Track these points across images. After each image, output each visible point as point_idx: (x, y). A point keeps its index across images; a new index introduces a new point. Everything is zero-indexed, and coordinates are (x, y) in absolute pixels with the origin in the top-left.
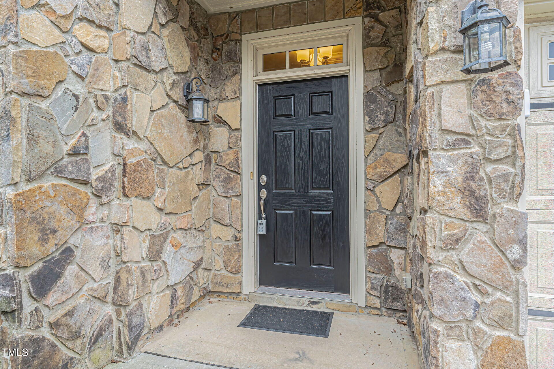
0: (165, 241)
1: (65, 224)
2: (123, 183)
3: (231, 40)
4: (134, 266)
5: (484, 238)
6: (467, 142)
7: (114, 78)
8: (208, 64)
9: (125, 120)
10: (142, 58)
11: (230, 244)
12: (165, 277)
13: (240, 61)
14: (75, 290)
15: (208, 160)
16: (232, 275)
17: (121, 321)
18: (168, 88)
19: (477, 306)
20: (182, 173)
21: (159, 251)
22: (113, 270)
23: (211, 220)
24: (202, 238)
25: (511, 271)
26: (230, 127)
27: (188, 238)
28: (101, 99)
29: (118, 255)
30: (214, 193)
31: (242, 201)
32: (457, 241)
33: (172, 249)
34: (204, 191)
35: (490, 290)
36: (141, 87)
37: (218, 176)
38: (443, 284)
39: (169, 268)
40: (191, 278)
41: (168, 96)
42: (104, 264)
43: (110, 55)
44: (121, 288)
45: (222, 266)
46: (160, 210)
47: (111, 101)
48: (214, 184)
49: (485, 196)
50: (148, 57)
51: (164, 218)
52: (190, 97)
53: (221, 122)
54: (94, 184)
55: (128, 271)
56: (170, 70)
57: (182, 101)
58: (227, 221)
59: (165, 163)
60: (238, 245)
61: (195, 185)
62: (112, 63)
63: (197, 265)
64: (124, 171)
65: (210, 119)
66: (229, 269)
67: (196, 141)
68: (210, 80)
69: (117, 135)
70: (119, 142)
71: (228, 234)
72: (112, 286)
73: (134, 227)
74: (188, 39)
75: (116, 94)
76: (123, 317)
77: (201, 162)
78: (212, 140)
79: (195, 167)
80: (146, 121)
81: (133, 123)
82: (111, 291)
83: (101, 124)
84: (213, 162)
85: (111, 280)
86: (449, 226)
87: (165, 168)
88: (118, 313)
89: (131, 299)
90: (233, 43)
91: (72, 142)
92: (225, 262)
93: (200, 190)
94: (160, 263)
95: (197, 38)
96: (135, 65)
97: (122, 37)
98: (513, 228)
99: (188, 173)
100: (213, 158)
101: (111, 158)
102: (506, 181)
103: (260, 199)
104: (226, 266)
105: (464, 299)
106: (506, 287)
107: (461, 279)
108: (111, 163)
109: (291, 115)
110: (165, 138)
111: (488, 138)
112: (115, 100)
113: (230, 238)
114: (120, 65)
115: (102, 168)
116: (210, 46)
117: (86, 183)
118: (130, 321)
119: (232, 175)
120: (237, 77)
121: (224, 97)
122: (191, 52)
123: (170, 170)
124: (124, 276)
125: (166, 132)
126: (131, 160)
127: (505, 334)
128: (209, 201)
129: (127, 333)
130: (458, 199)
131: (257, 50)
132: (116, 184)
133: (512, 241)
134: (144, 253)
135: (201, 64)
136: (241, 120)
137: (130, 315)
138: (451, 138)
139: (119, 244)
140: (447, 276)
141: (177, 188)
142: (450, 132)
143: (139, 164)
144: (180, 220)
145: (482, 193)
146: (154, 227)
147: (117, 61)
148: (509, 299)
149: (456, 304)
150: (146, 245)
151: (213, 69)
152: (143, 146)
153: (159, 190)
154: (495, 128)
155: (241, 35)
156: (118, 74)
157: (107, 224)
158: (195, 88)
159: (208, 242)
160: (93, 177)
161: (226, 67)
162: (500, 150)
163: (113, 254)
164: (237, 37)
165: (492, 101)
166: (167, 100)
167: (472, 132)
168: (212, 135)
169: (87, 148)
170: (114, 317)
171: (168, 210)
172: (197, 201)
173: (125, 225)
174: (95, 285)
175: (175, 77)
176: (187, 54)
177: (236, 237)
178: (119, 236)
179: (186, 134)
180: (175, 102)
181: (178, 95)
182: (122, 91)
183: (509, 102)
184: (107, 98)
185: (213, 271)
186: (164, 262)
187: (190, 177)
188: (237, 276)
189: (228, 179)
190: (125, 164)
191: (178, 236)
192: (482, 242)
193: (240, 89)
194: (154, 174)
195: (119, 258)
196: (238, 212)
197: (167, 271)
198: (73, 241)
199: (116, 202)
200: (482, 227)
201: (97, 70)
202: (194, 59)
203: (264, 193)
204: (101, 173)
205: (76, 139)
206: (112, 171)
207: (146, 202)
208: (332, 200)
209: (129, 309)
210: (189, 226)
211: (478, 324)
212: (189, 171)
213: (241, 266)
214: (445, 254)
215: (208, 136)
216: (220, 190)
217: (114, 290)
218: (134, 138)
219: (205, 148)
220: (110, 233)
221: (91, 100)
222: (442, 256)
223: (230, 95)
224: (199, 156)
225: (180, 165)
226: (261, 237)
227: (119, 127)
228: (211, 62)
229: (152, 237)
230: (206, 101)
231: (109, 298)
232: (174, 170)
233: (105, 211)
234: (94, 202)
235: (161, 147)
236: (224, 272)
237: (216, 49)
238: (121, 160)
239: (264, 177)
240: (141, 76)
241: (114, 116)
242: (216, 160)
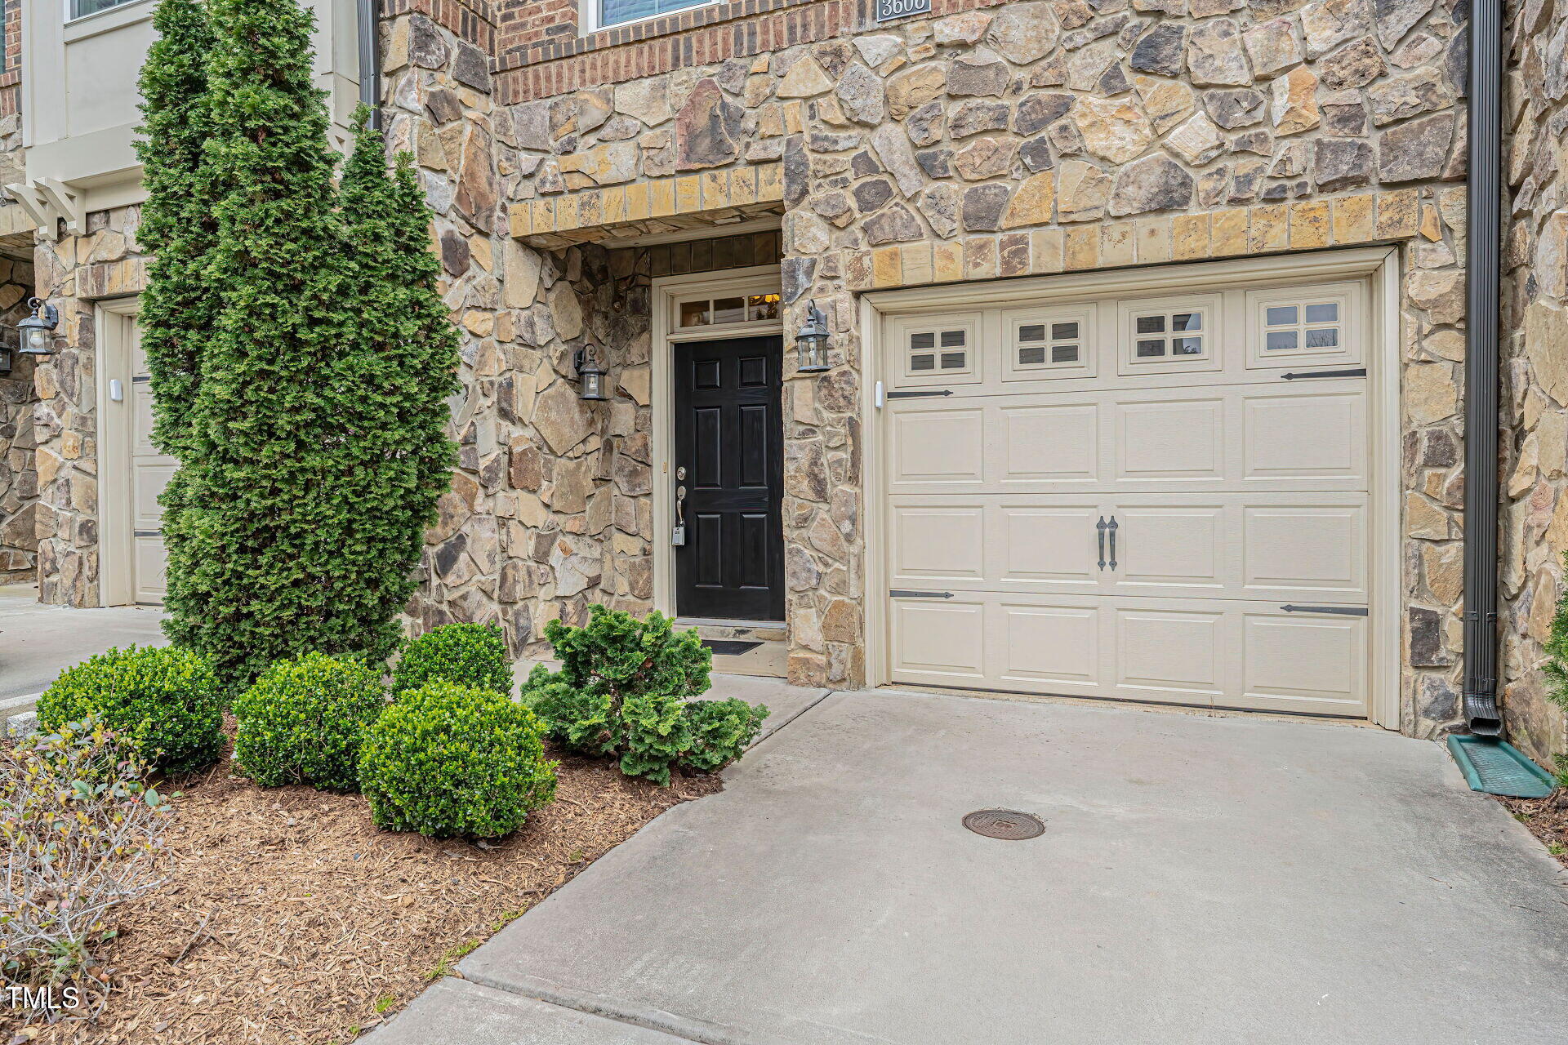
0: (552, 544)
1: (460, 511)
2: (509, 473)
3: (637, 285)
4: (520, 563)
5: (825, 516)
6: (814, 432)
7: (499, 360)
8: (607, 318)
9: (511, 406)
10: (527, 336)
11: (637, 560)
12: (553, 585)
13: (650, 314)
14: (467, 578)
15: (608, 447)
16: (640, 601)
17: (507, 621)
18: (555, 362)
19: (819, 575)
20: (572, 465)
21: (547, 554)
22: (498, 566)
23: (613, 528)
24: (599, 550)
25: (845, 544)
26: (637, 404)
27: (581, 544)
28: (487, 385)
29: (504, 550)
30: (616, 492)
31: (652, 501)
32: (806, 520)
33: (561, 553)
34: (602, 489)
35: (830, 561)
36: (526, 369)
37: (621, 469)
38: (795, 559)
39: (557, 574)
40: (585, 597)
41: (556, 371)
42: (491, 557)
43: (495, 336)
44: (508, 584)
45: (627, 589)
46: (547, 506)
47: (496, 386)
48: (617, 479)
49: (825, 479)
50: (533, 333)
51: (551, 516)
52: (582, 369)
53: (626, 396)
54: (482, 474)
55: (515, 567)
56: (558, 340)
57: (572, 374)
58: (633, 529)
59: (552, 451)
60: (647, 561)
61: (590, 480)
62: (496, 344)
63: (594, 583)
64: (510, 461)
65: (608, 394)
66: (636, 592)
67: (592, 422)
68: (610, 339)
69: (501, 422)
70: (504, 430)
71: (634, 546)
72: (498, 583)
73: (520, 522)
74: (579, 294)
75: (501, 379)
76: (510, 617)
77: (598, 449)
78: (613, 420)
79: (589, 457)
80: (531, 405)
81: (519, 410)
82: (497, 589)
83: (487, 412)
84: (615, 451)
85: (497, 576)
86: (800, 507)
87: (552, 457)
88: (505, 613)
89: (518, 595)
90: (639, 290)
91: (463, 432)
92: (631, 584)
93: (597, 487)
94: (548, 568)
95: (591, 288)
96: (519, 344)
97: (507, 318)
98: (845, 505)
99: (579, 466)
100: (615, 444)
101: (496, 446)
102: (841, 466)
103: (677, 499)
104: (632, 589)
105: (809, 570)
106: (842, 558)
107: (807, 552)
108: (496, 451)
109: (716, 386)
110: (553, 422)
111: (828, 428)
112: (500, 385)
113: (637, 552)
114: (506, 346)
115: (488, 458)
116: (611, 292)
117: (474, 472)
118: (517, 620)
119: (640, 467)
120: (645, 336)
121: (629, 362)
122: (584, 310)
123: (559, 460)
124: (510, 572)
125: (553, 415)
126: (517, 450)
127: (840, 598)
128: (610, 502)
129: (514, 632)
130: (806, 482)
131: (673, 297)
132: (501, 475)
133: (844, 517)
134: (531, 551)
135: (598, 321)
136: (651, 393)
137: (517, 614)
138: (801, 428)
139: (504, 538)
140: (799, 551)
141: (566, 481)
142: (801, 423)
143: (524, 453)
144: (571, 522)
145: (822, 476)
146: (540, 525)
147: (501, 342)
148: (845, 568)
149: (804, 575)
150: (532, 543)
151: (615, 324)
152: (529, 432)
153: (545, 484)
154: (833, 419)
155: (650, 278)
156: (502, 357)
157: (493, 516)
158: (589, 357)
159: (608, 556)
160: (481, 467)
161: (632, 321)
162: (836, 439)
163: (498, 550)
164: (644, 281)
165: (832, 396)
166: (554, 376)
167: (816, 422)
168: (613, 413)
169: (475, 437)
170: (500, 615)
171: (556, 506)
172: (593, 500)
173: (511, 518)
174: (483, 579)
175: (563, 347)
176: (578, 314)
177: (645, 550)
178: (505, 530)
179: (577, 416)
180: (563, 377)
181: (568, 369)
182: (508, 375)
183: (845, 397)
184: (492, 383)
185: (616, 597)
186: (552, 568)
187: (583, 468)
188: (646, 602)
189: (634, 473)
190: (511, 453)
191: (569, 541)
192: (823, 520)
193: (650, 352)
194: (539, 465)
195: (505, 555)
196: (647, 516)
197: (555, 578)
198: (466, 529)
199: (501, 494)
200: (825, 507)
201: (483, 356)
202: (588, 319)
203: (683, 490)
204: (487, 463)
205: (466, 429)
206: (497, 460)
207: (532, 496)
208: (766, 499)
209: (516, 607)
210: (582, 530)
211: (822, 592)
212: (581, 462)
213: (651, 588)
214: (797, 532)
215: (607, 414)
216: (624, 487)
217: (500, 588)
218: (519, 425)
219: (604, 431)
220: (495, 526)
221: (478, 387)
222: (796, 533)
223: (637, 360)
224: (595, 443)
225: (570, 454)
226: (678, 548)
227: (505, 414)
228: (612, 314)
229: (539, 536)
230: (602, 374)
231: (495, 596)
232: (563, 461)
233: (490, 503)
234: (481, 492)
235: (547, 433)
236: (630, 598)
237: (618, 297)
238: (506, 449)
239: (683, 470)
240: (526, 356)
241: (499, 401)
242: (618, 447)
